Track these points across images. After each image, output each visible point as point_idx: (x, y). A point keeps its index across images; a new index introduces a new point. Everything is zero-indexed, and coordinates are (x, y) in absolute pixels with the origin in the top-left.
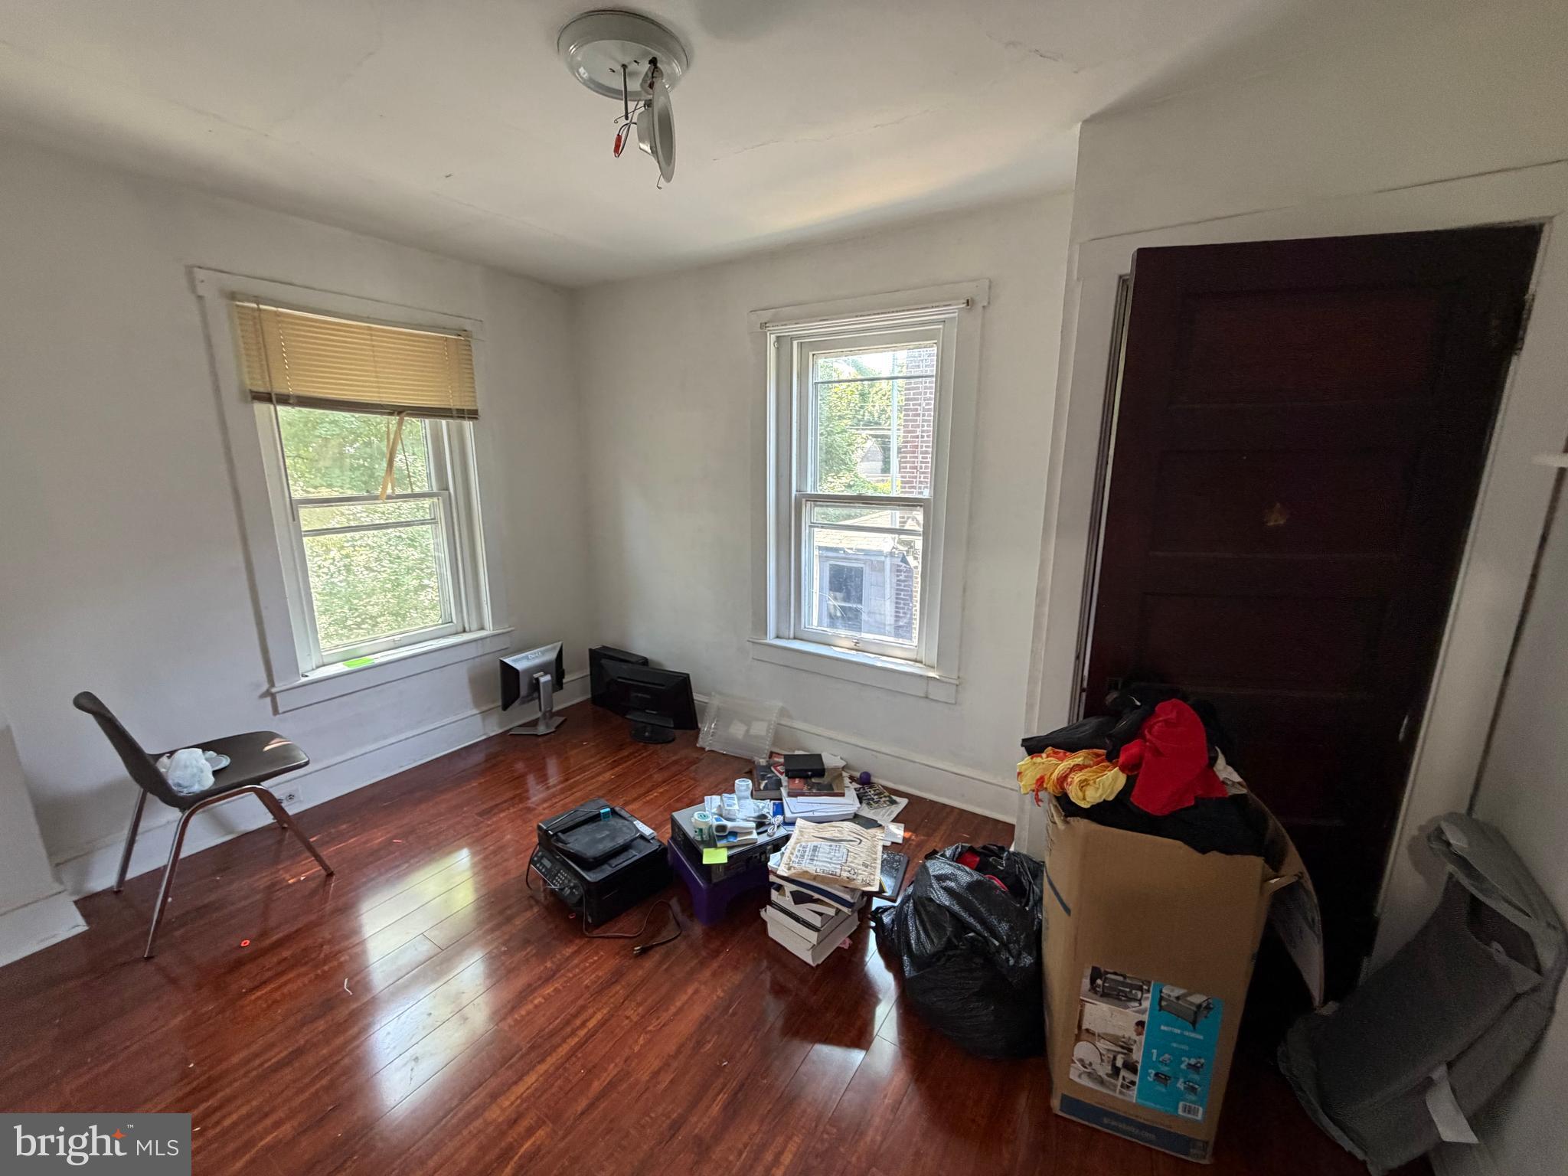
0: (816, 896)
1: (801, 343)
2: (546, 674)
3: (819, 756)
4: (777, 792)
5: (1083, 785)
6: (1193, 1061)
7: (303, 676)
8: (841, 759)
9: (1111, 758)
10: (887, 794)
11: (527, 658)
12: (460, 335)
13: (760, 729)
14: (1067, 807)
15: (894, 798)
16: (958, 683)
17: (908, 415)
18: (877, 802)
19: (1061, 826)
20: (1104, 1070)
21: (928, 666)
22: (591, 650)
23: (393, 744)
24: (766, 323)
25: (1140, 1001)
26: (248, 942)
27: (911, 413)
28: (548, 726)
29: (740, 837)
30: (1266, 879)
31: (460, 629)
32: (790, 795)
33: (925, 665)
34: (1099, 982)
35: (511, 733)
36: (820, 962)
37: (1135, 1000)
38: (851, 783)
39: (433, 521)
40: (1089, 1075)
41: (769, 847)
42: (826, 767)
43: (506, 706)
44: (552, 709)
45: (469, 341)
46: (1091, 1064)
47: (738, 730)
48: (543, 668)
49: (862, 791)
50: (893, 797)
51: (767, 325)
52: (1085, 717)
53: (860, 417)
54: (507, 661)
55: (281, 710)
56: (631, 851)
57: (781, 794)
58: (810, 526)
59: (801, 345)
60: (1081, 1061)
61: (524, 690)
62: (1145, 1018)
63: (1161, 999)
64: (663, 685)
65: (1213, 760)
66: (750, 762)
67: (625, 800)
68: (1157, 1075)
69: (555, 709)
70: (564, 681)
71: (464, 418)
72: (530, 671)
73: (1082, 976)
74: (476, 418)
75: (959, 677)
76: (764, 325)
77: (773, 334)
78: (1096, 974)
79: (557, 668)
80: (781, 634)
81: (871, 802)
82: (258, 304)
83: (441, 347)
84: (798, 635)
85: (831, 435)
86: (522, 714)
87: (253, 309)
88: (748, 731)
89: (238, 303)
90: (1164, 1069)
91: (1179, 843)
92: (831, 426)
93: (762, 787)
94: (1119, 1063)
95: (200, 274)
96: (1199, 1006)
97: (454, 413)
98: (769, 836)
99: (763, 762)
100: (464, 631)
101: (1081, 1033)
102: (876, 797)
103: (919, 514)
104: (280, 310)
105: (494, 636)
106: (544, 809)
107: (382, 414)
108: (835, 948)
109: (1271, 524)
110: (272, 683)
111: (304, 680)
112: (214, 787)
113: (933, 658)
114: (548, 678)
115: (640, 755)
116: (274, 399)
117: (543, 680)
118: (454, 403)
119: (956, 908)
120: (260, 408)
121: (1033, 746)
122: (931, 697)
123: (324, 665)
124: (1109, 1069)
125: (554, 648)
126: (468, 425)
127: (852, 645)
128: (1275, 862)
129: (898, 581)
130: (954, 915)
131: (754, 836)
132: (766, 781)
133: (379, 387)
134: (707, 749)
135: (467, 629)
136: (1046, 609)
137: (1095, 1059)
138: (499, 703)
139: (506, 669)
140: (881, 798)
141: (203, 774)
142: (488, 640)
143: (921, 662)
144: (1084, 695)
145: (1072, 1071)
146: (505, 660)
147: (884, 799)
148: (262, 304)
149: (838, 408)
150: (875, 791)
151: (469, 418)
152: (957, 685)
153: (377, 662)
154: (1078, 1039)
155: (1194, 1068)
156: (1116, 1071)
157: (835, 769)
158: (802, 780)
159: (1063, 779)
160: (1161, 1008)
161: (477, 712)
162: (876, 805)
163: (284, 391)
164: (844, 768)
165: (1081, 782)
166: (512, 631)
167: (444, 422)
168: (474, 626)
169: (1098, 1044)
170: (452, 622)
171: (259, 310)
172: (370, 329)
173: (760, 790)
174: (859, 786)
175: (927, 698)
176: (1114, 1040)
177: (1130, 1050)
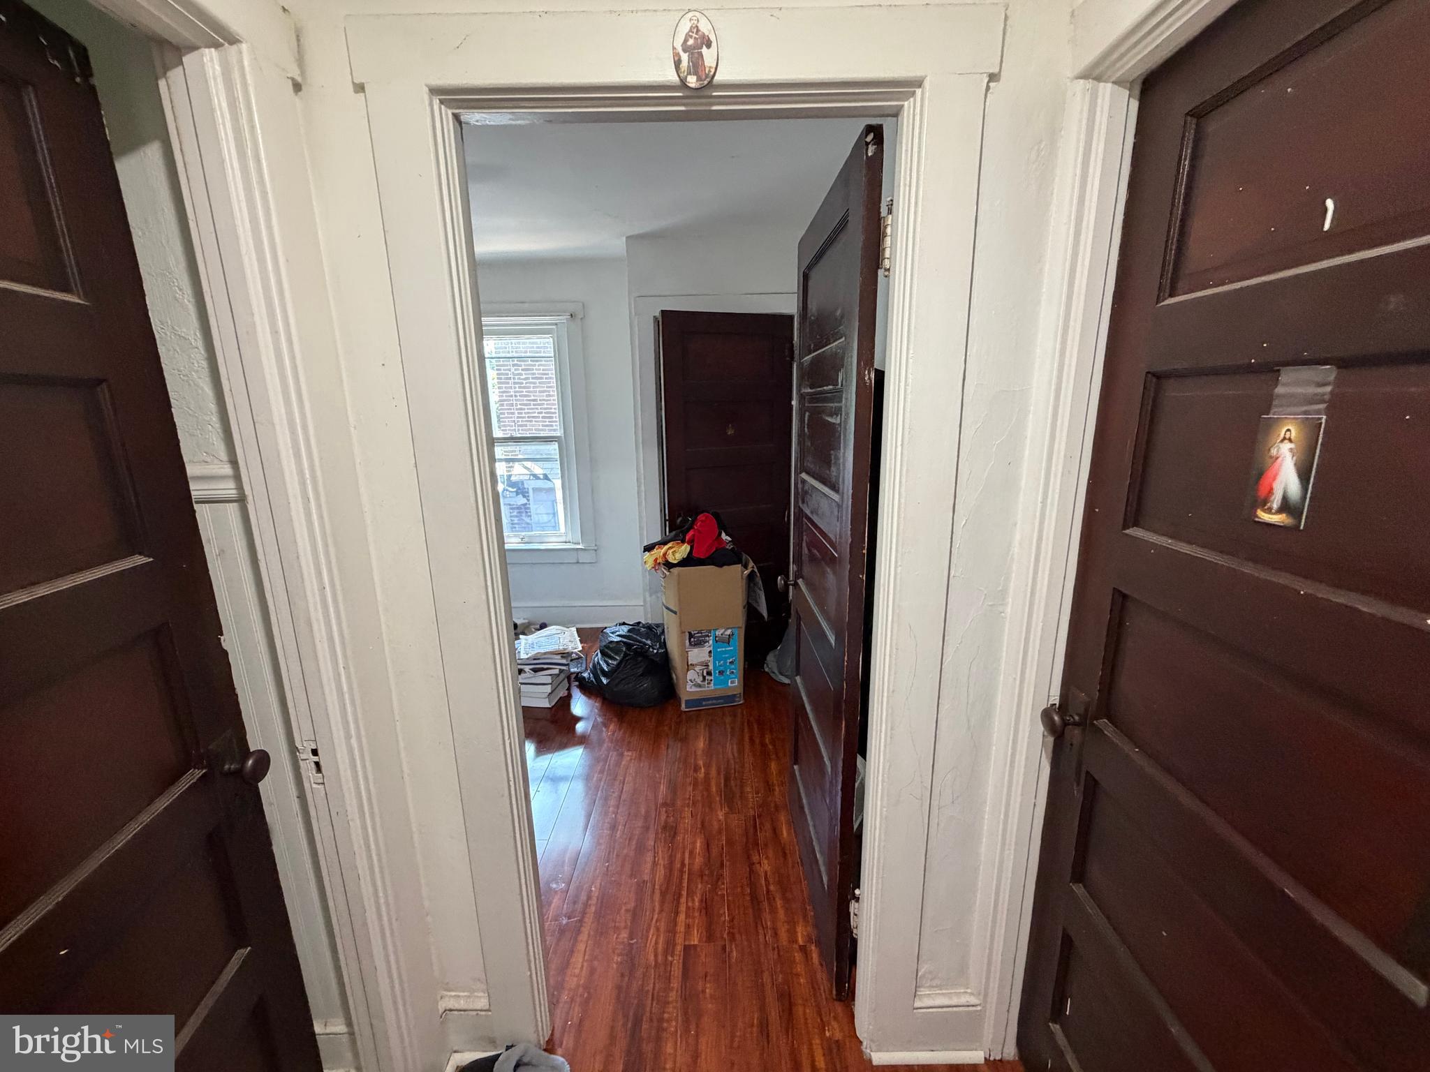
0: (545, 666)
5: (674, 553)
6: (731, 660)
9: (683, 542)
14: (669, 565)
17: (501, 379)
19: (668, 573)
20: (699, 680)
25: (708, 642)
27: (503, 377)
30: (743, 572)
34: (692, 639)
36: (553, 704)
37: (706, 642)
40: (694, 685)
46: (695, 680)
52: (670, 532)
60: (691, 680)
62: (711, 649)
63: (716, 637)
65: (720, 534)
68: (719, 672)
73: (686, 640)
78: (691, 636)
90: (722, 668)
91: (713, 566)
94: (705, 674)
96: (729, 635)
101: (689, 667)
103: (555, 446)
108: (559, 697)
109: (729, 433)
113: (578, 537)
119: (625, 640)
121: (648, 549)
122: (580, 561)
124: (701, 678)
127: (520, 540)
128: (746, 567)
129: (511, 517)
130: (623, 642)
136: (643, 488)
137: (696, 676)
143: (570, 542)
144: (667, 523)
145: (688, 687)
152: (596, 550)
154: (688, 670)
155: (732, 663)
156: (704, 677)
159: (665, 554)
160: (717, 642)
165: (672, 552)
169: (696, 669)
176: (702, 664)
177: (708, 666)
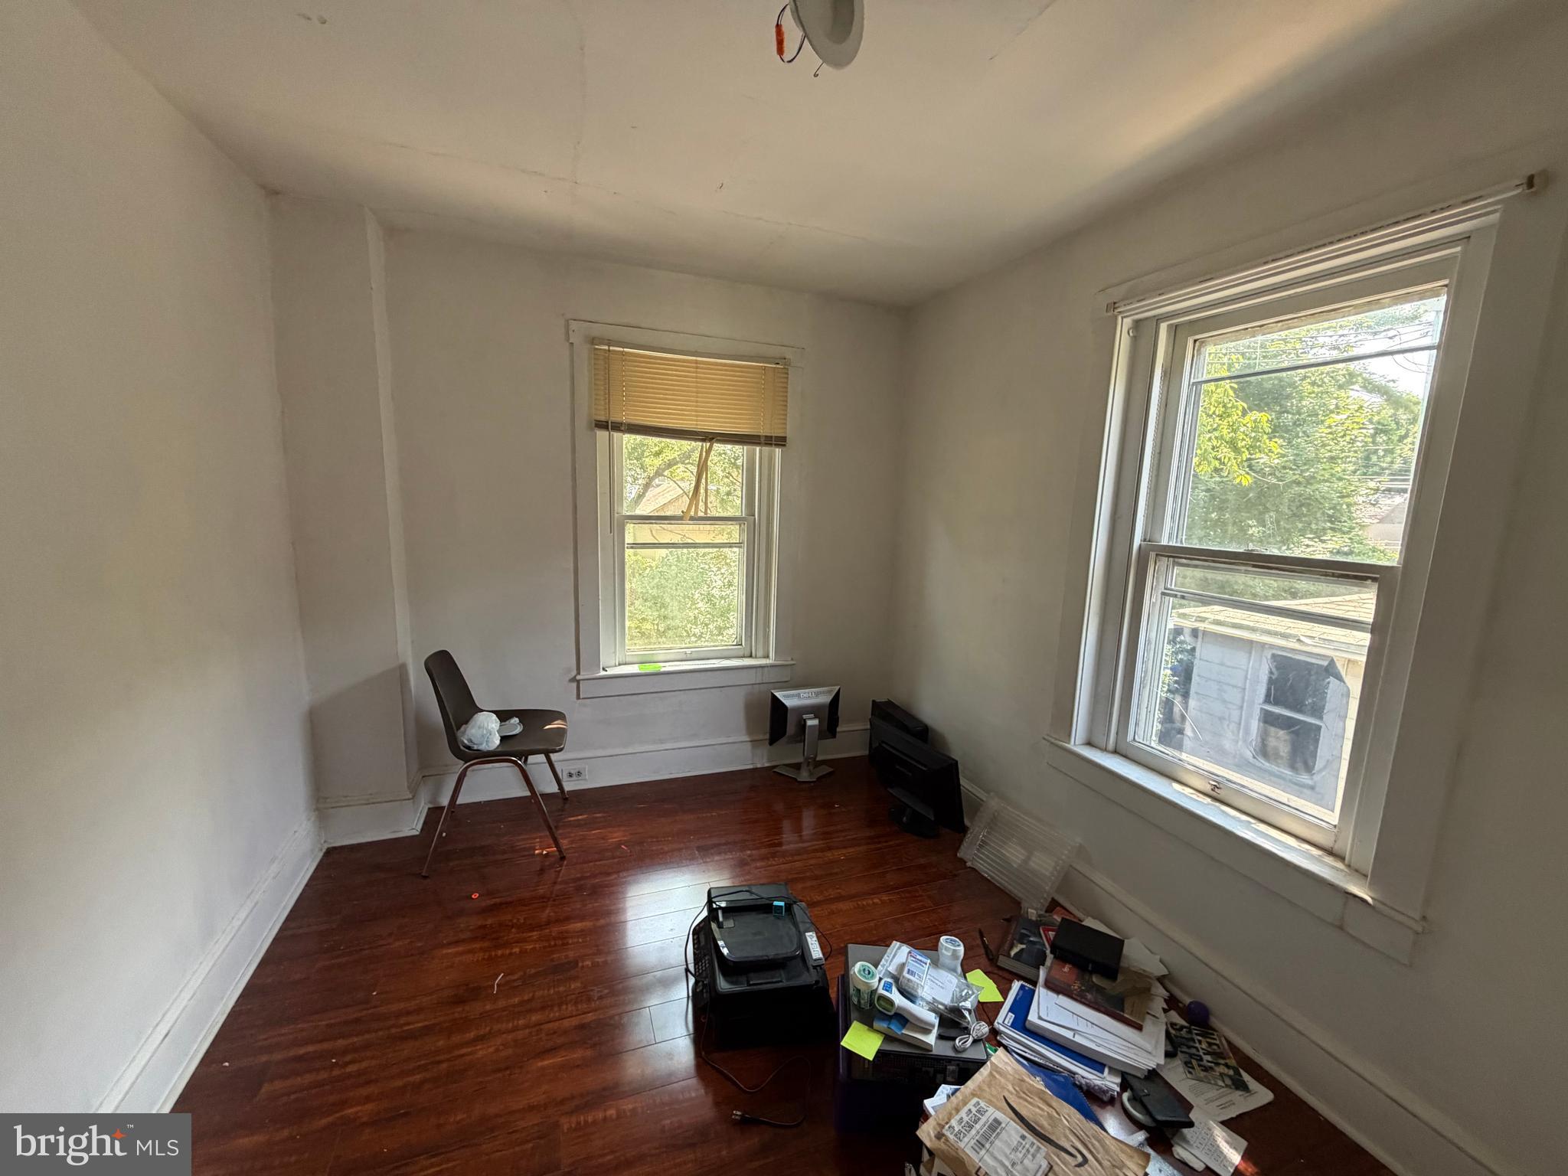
1: (1177, 326)
2: (816, 717)
3: (1119, 944)
4: (1033, 971)
7: (604, 669)
8: (1161, 961)
10: (1232, 1062)
11: (798, 696)
12: (778, 364)
13: (1044, 865)
15: (1246, 1077)
16: (1420, 930)
18: (1206, 1069)
21: (1357, 871)
22: (874, 702)
23: (667, 750)
24: (1115, 303)
26: (478, 895)
28: (811, 774)
29: (908, 1029)
31: (747, 653)
32: (1050, 985)
33: (1349, 866)
35: (775, 770)
38: (1165, 1011)
39: (739, 545)
41: (951, 1068)
42: (1124, 964)
43: (772, 741)
44: (816, 756)
45: (787, 369)
47: (1014, 854)
48: (814, 710)
49: (1184, 1032)
50: (1242, 1071)
51: (1117, 305)
53: (1384, 465)
54: (778, 694)
55: (581, 697)
56: (782, 972)
57: (1038, 976)
58: (1163, 594)
59: (1175, 330)
61: (791, 728)
64: (925, 766)
66: (1017, 903)
67: (839, 893)
69: (819, 758)
70: (838, 729)
71: (771, 444)
72: (802, 711)
74: (784, 445)
75: (1424, 918)
76: (1114, 305)
77: (1127, 317)
79: (831, 714)
80: (1095, 741)
81: (1194, 1062)
82: (609, 346)
83: (758, 376)
84: (1122, 748)
85: (1311, 484)
86: (787, 755)
87: (605, 350)
88: (1026, 861)
89: (597, 347)
92: (1312, 470)
93: (1013, 953)
95: (574, 325)
97: (762, 440)
98: (955, 1048)
99: (1032, 914)
100: (751, 656)
102: (1209, 1058)
104: (625, 349)
105: (772, 666)
106: (757, 868)
107: (696, 440)
110: (579, 673)
111: (603, 673)
112: (499, 750)
114: (815, 722)
115: (886, 842)
116: (610, 427)
117: (809, 723)
118: (763, 431)
120: (602, 435)
123: (626, 664)
125: (831, 691)
126: (778, 451)
131: (931, 1039)
132: (1024, 946)
133: (697, 416)
134: (969, 864)
135: (754, 655)
138: (767, 736)
139: (776, 703)
140: (1217, 1064)
141: (492, 736)
142: (766, 669)
146: (775, 694)
147: (1222, 1069)
148: (613, 346)
149: (1328, 448)
150: (1210, 1044)
151: (775, 445)
153: (663, 670)
157: (1142, 976)
158: (1076, 971)
161: (748, 739)
162: (1203, 1074)
163: (618, 420)
164: (1161, 980)
166: (794, 664)
167: (758, 449)
168: (760, 653)
170: (741, 645)
171: (609, 350)
172: (696, 362)
173: (1009, 955)
174: (1182, 1022)
175: (1341, 928)
